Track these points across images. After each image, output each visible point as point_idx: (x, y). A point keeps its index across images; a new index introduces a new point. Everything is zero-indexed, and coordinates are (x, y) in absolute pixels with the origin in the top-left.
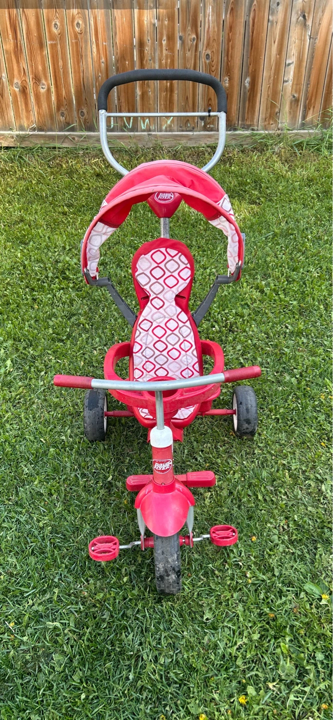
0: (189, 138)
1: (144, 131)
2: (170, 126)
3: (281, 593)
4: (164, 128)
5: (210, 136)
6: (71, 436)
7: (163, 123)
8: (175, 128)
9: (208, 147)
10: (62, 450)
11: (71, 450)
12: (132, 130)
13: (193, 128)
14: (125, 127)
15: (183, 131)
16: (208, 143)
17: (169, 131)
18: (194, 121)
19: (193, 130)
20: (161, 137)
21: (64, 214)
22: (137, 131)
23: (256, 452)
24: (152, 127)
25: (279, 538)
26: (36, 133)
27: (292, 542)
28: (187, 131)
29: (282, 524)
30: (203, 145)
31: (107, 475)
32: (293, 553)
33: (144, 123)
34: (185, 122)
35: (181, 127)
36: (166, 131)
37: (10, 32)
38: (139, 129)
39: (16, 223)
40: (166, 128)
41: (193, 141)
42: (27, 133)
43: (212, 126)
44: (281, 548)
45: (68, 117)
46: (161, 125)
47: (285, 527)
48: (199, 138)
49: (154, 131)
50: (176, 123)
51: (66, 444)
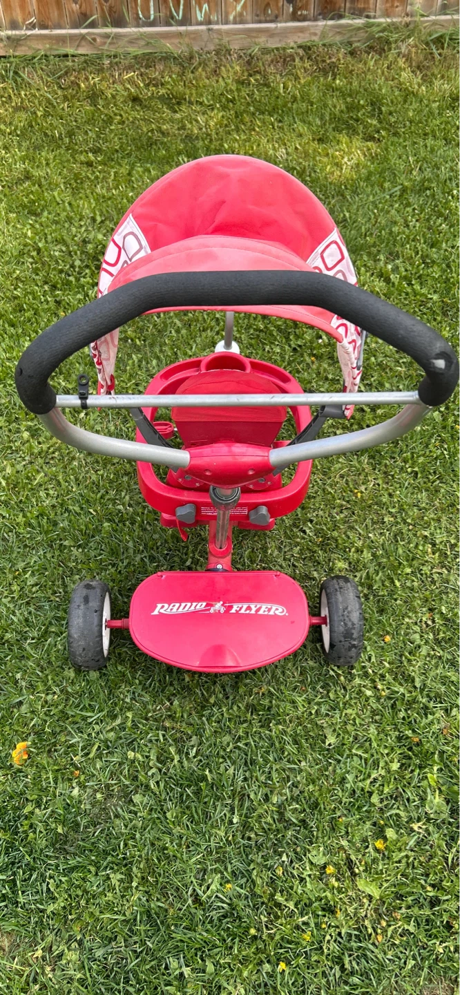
0: (270, 34)
1: (201, 24)
2: (241, 14)
3: (426, 711)
4: (231, 18)
5: (302, 30)
6: (130, 505)
7: (230, 10)
8: (249, 18)
9: (300, 47)
10: (120, 525)
11: (132, 524)
12: (183, 22)
13: (277, 17)
14: (172, 17)
15: (260, 22)
16: (300, 41)
17: (240, 23)
18: (277, 6)
19: (275, 19)
20: (228, 33)
21: (89, 164)
22: (191, 25)
23: (386, 519)
24: (214, 18)
25: (421, 636)
26: (37, 31)
27: (438, 642)
28: (266, 22)
29: (424, 619)
30: (292, 44)
31: (184, 557)
32: (440, 657)
33: (201, 11)
34: (263, 6)
35: (257, 16)
36: (235, 23)
38: (193, 21)
39: (19, 182)
40: (235, 18)
41: (277, 39)
42: (23, 32)
43: (305, 12)
44: (424, 650)
45: (84, 5)
46: (227, 14)
47: (430, 622)
48: (285, 33)
49: (217, 23)
50: (249, 9)
51: (125, 516)
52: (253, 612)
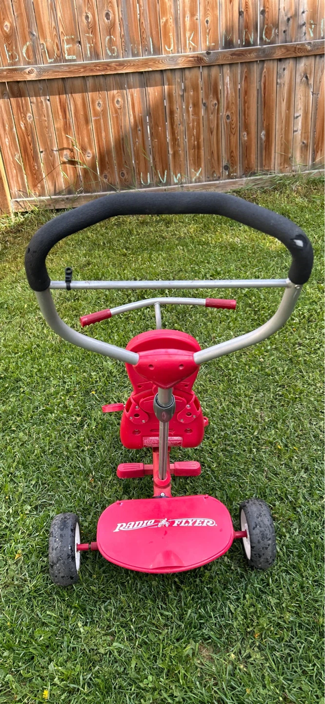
0: (217, 186)
1: (176, 184)
2: (199, 178)
4: (193, 180)
5: (234, 183)
7: (193, 176)
8: (204, 179)
9: (234, 192)
12: (166, 184)
13: (219, 178)
14: (161, 182)
15: (210, 181)
16: (234, 189)
17: (199, 182)
18: (219, 172)
19: (219, 179)
20: (192, 187)
21: (125, 255)
22: (170, 185)
24: (184, 180)
26: (83, 194)
28: (213, 180)
30: (229, 191)
33: (176, 177)
34: (211, 172)
35: (208, 178)
36: (196, 182)
37: (60, 113)
38: (172, 183)
39: (85, 266)
40: (195, 180)
41: (220, 189)
42: (75, 195)
43: (235, 174)
45: (110, 179)
46: (191, 178)
48: (225, 185)
49: (186, 183)
50: (203, 175)
52: (190, 524)
